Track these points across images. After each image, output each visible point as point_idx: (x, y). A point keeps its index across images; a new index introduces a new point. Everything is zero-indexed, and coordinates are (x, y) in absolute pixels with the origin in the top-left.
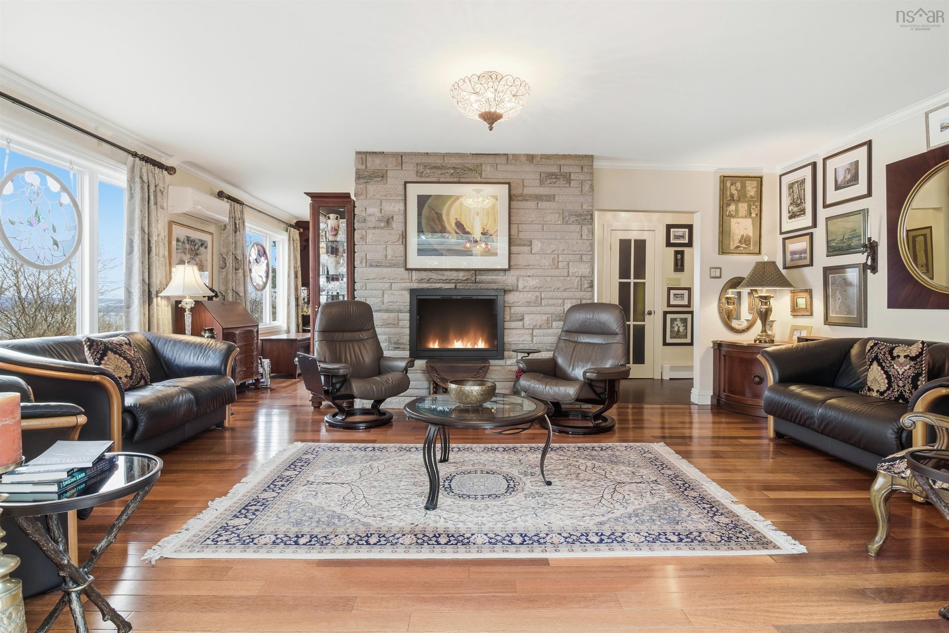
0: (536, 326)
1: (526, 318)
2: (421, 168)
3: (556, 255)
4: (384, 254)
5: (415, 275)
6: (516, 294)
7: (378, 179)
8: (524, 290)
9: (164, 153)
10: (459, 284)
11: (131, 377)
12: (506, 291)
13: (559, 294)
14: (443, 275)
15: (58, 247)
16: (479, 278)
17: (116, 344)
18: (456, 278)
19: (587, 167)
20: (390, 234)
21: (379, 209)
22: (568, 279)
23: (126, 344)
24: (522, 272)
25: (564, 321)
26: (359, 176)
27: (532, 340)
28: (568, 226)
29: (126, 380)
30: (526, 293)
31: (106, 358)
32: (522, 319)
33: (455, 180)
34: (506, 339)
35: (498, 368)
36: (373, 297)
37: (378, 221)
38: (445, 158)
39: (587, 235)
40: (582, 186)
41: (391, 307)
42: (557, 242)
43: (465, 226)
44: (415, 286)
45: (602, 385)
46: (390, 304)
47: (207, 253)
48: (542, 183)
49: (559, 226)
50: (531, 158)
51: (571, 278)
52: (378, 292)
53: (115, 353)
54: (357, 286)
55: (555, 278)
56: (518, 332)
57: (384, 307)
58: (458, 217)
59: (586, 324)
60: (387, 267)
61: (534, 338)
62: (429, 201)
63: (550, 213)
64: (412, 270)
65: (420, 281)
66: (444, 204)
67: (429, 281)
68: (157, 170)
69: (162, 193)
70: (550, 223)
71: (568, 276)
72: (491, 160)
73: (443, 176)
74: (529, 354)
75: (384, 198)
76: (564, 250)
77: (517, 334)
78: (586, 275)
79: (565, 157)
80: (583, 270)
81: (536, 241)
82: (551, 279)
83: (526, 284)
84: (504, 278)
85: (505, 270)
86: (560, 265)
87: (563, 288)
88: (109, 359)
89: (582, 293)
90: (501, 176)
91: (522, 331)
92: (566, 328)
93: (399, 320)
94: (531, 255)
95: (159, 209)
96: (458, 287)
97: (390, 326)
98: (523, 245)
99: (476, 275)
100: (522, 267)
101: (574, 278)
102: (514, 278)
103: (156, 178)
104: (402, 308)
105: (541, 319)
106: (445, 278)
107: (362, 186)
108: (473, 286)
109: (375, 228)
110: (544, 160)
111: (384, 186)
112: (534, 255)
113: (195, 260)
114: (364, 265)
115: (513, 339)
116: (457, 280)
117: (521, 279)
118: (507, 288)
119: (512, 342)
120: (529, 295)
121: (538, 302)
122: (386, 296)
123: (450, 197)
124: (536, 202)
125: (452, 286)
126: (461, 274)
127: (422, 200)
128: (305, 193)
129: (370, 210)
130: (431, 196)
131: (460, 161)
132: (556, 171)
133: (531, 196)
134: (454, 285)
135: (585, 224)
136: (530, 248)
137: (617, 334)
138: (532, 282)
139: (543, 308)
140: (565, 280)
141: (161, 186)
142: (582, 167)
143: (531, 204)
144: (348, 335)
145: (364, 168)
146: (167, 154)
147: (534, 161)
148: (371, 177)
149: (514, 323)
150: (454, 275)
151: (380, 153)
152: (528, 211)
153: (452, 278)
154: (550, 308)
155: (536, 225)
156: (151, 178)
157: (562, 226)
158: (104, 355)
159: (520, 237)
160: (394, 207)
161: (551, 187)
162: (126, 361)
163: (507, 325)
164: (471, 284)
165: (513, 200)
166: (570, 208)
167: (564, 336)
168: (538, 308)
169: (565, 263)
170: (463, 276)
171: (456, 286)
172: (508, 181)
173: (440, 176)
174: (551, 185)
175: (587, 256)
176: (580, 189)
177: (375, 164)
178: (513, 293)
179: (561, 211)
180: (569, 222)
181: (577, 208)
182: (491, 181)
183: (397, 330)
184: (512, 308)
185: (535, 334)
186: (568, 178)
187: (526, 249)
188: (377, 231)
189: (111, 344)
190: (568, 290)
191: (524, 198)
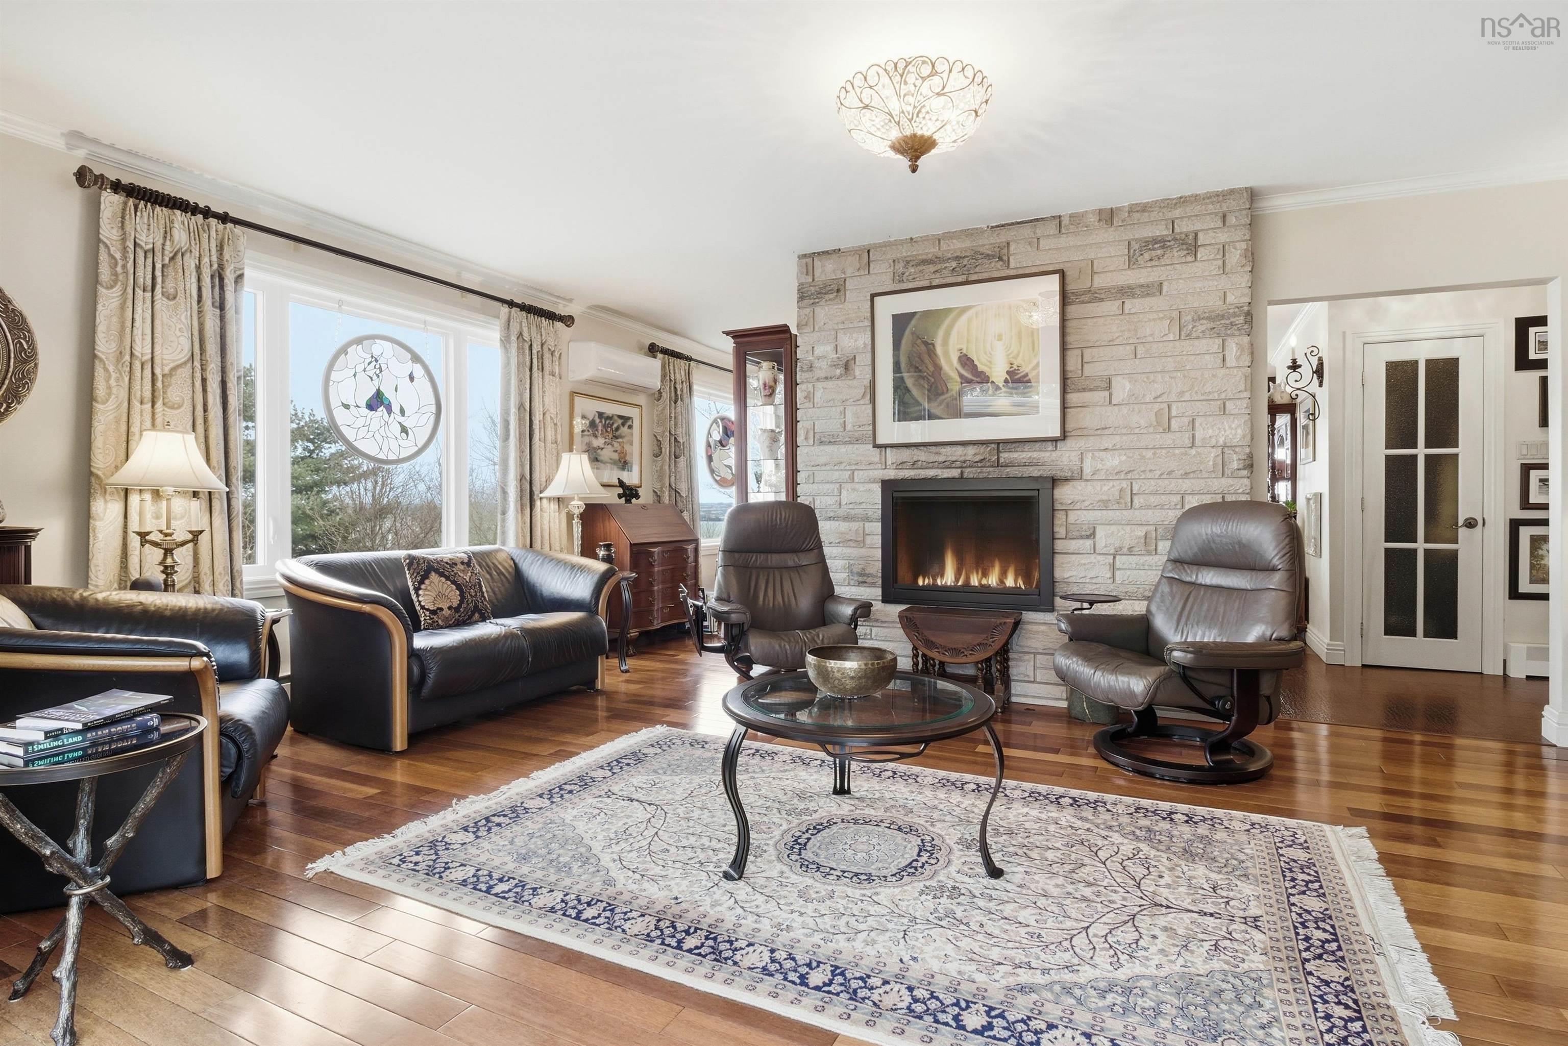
0: (1121, 548)
1: (1100, 533)
2: (900, 267)
3: (1165, 405)
4: (842, 421)
5: (891, 454)
6: (1079, 485)
7: (831, 296)
8: (1096, 477)
9: (558, 297)
10: (969, 470)
11: (457, 609)
12: (1054, 481)
13: (1172, 485)
14: (938, 453)
15: (407, 435)
16: (1005, 456)
17: (447, 563)
18: (962, 459)
19: (1237, 214)
20: (850, 387)
21: (833, 345)
22: (1193, 452)
23: (462, 563)
24: (1090, 443)
25: (1173, 539)
26: (802, 296)
27: (1113, 577)
28: (1192, 342)
29: (449, 612)
30: (1099, 483)
31: (427, 582)
32: (1093, 535)
33: (960, 279)
34: (1058, 574)
35: (1043, 628)
36: (824, 495)
37: (831, 366)
38: (942, 242)
39: (1238, 359)
40: (1224, 256)
41: (853, 512)
42: (1167, 378)
43: (976, 362)
44: (891, 474)
45: (1223, 679)
46: (851, 506)
47: (632, 434)
48: (1132, 262)
49: (1171, 344)
50: (1108, 216)
51: (1199, 450)
52: (832, 486)
53: (442, 575)
54: (801, 477)
55: (1164, 451)
56: (1084, 560)
57: (841, 512)
58: (964, 347)
59: (1213, 546)
60: (845, 443)
61: (1118, 573)
62: (913, 322)
63: (1150, 320)
64: (885, 446)
65: (901, 465)
66: (938, 327)
67: (914, 465)
68: (545, 322)
69: (552, 354)
70: (1150, 339)
71: (1193, 445)
72: (1026, 231)
73: (938, 275)
74: (1092, 603)
75: (841, 326)
76: (1182, 393)
77: (1081, 565)
78: (1235, 442)
79: (1183, 201)
80: (1228, 432)
81: (1119, 378)
82: (1154, 454)
83: (1100, 466)
84: (1054, 454)
85: (1055, 440)
86: (1174, 424)
87: (1182, 472)
88: (431, 582)
89: (1225, 482)
90: (1045, 260)
91: (1093, 558)
92: (1174, 555)
93: (865, 535)
94: (1110, 408)
95: (547, 377)
96: (965, 476)
97: (852, 544)
98: (1091, 390)
99: (998, 452)
100: (1091, 432)
101: (1206, 450)
102: (1074, 454)
103: (543, 333)
104: (870, 513)
105: (1131, 535)
106: (941, 459)
107: (807, 311)
108: (994, 473)
109: (826, 378)
110: (1137, 216)
111: (841, 306)
112: (1116, 408)
113: (613, 446)
114: (811, 442)
115: (1074, 573)
116: (964, 462)
117: (1089, 455)
118: (1059, 474)
119: (1070, 580)
120: (1105, 488)
121: (1128, 499)
122: (844, 493)
123: (948, 311)
124: (1120, 302)
125: (955, 473)
126: (971, 451)
127: (901, 322)
128: (724, 333)
129: (819, 350)
130: (914, 314)
131: (968, 244)
132: (1165, 233)
133: (1108, 290)
134: (959, 470)
135: (1233, 335)
136: (1107, 393)
137: (1274, 569)
138: (1113, 461)
139: (1137, 512)
140: (1186, 454)
141: (551, 343)
142: (1224, 216)
143: (1112, 307)
144: (775, 559)
145: (811, 280)
146: (564, 299)
147: (1116, 220)
148: (820, 293)
149: (1073, 542)
150: (958, 453)
151: (834, 251)
152: (1101, 321)
153: (954, 459)
154: (1150, 512)
155: (1121, 348)
156: (534, 334)
157: (1177, 343)
158: (425, 577)
159: (1086, 373)
160: (856, 341)
161: (1152, 266)
162: (454, 587)
163: (1059, 545)
164: (991, 469)
165: (1070, 303)
166: (1196, 305)
167: (1170, 571)
168: (1125, 512)
169: (1186, 420)
170: (975, 455)
171: (962, 473)
172: (1057, 267)
173: (933, 276)
174: (1153, 263)
175: (1239, 403)
176: (1220, 263)
177: (826, 271)
178: (1071, 483)
179: (1175, 314)
180: (1194, 335)
181: (1213, 303)
182: (1027, 271)
183: (862, 552)
184: (1070, 512)
185: (1118, 564)
186: (1191, 246)
187: (1100, 396)
188: (830, 384)
189: (438, 562)
190: (1192, 475)
191: (1095, 296)
